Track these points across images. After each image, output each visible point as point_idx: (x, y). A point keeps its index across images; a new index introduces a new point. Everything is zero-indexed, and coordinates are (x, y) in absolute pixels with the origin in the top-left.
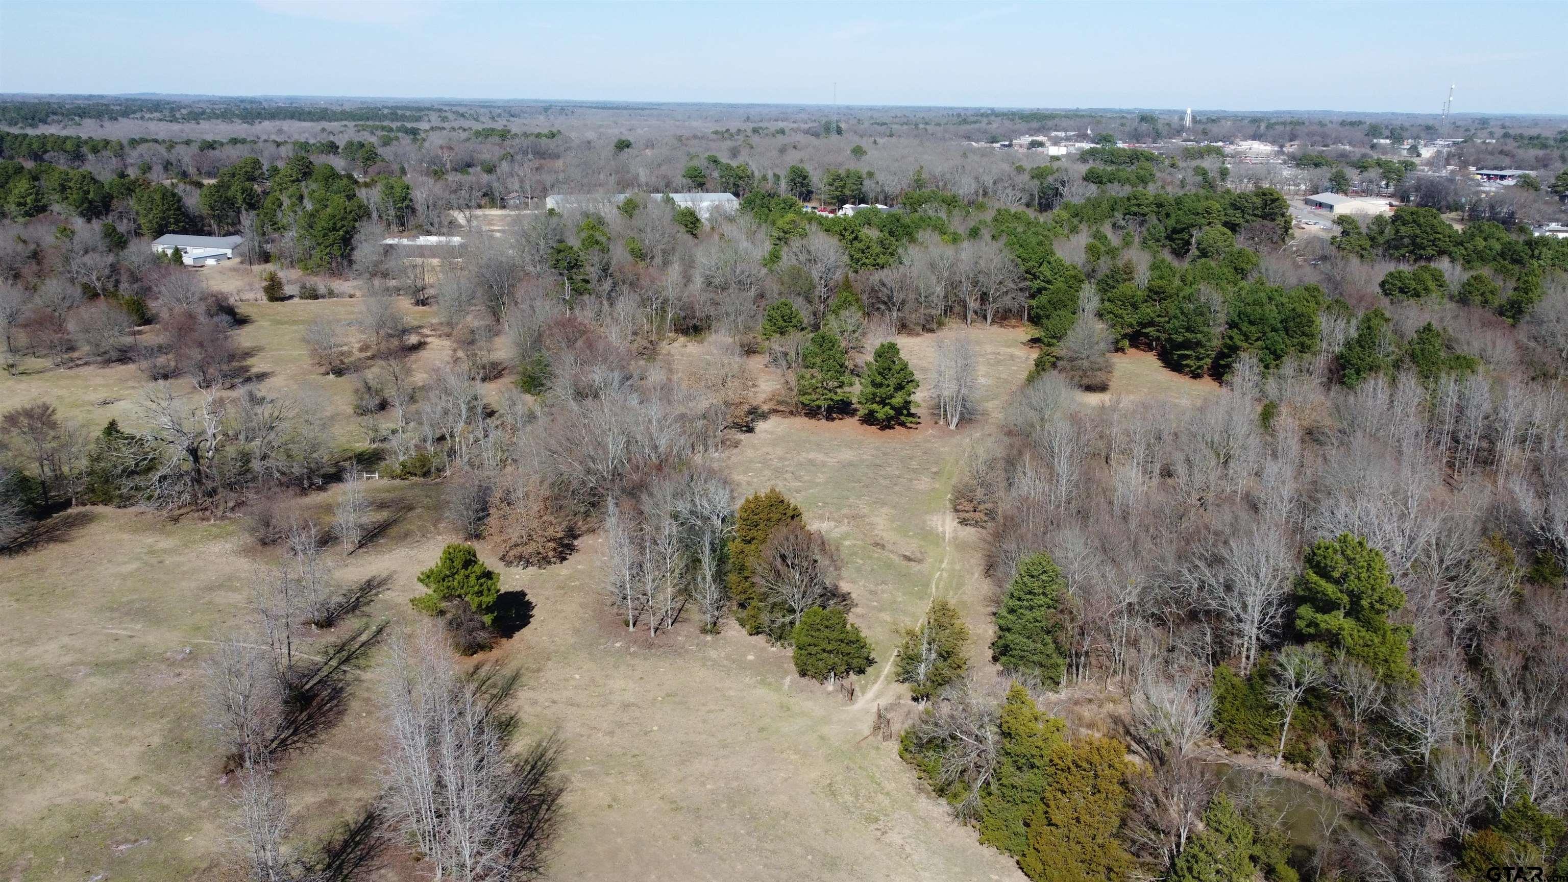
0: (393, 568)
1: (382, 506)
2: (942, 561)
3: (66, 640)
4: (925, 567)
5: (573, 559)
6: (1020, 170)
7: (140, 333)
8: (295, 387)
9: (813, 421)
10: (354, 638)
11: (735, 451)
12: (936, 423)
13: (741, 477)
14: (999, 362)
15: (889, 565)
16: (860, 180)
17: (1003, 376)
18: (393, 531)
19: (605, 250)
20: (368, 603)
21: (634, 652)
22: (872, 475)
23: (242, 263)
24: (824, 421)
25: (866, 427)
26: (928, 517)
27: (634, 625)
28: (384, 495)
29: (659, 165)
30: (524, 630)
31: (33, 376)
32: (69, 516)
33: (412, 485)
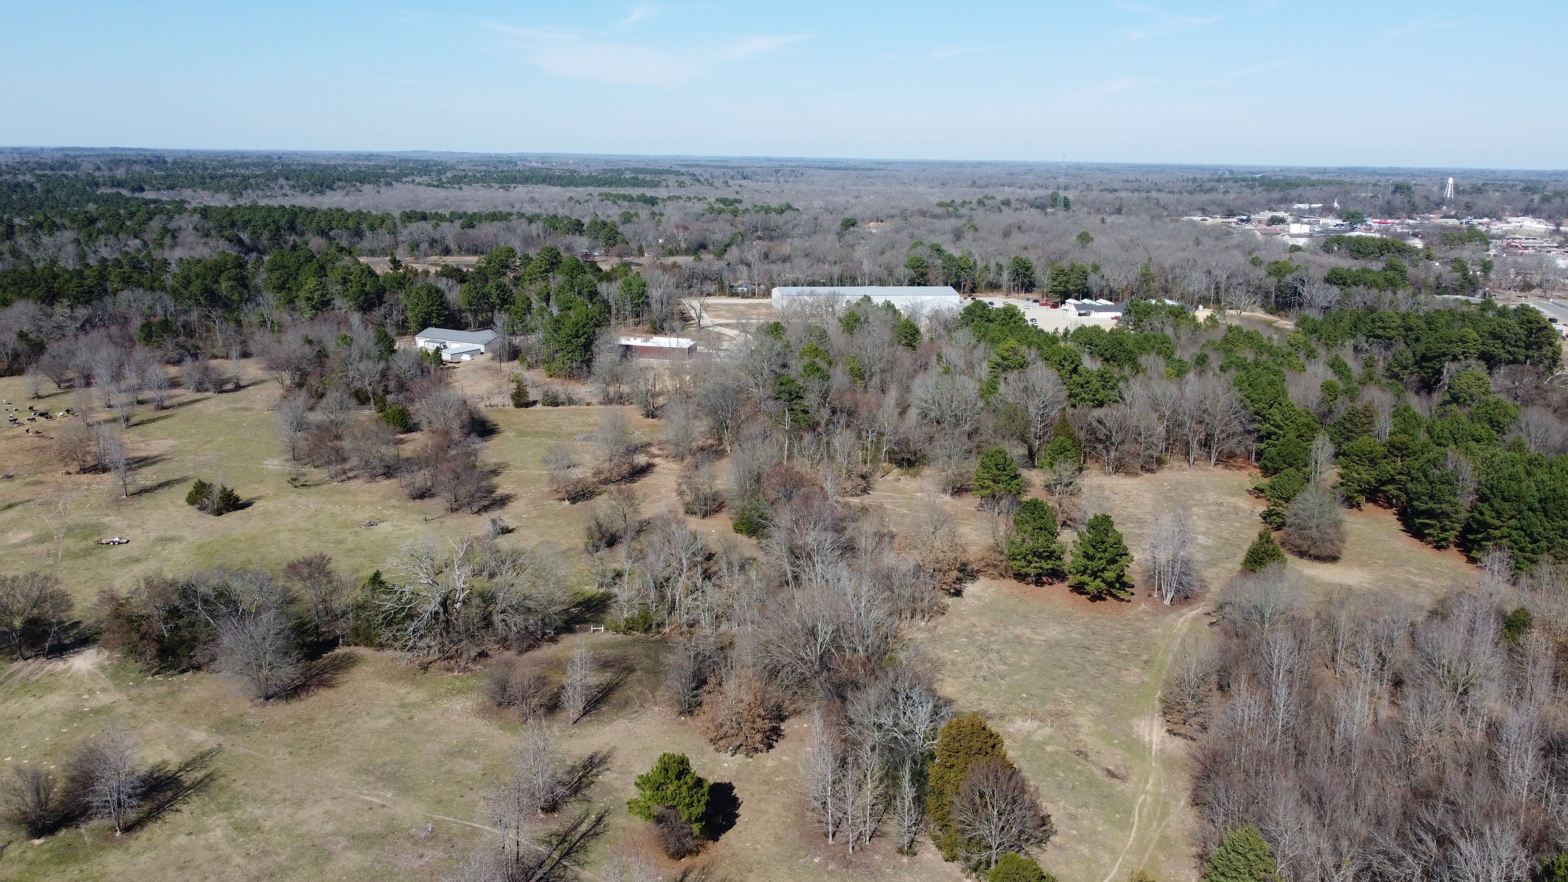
0: (613, 743)
1: (605, 665)
2: (1146, 782)
3: (329, 804)
4: (1126, 787)
5: (780, 746)
6: (1256, 262)
7: (402, 442)
8: (534, 513)
9: (1022, 584)
10: (575, 827)
11: (941, 619)
12: (1150, 596)
13: (946, 654)
14: (1221, 516)
15: (1091, 782)
16: (1085, 275)
17: (1225, 535)
18: (616, 697)
19: (826, 377)
20: (588, 786)
21: (833, 871)
22: (1079, 660)
23: (493, 359)
24: (1033, 586)
25: (1075, 595)
26: (1135, 721)
27: (834, 835)
28: (608, 652)
29: (883, 253)
30: (730, 833)
31: (313, 489)
32: (337, 657)
33: (634, 641)
